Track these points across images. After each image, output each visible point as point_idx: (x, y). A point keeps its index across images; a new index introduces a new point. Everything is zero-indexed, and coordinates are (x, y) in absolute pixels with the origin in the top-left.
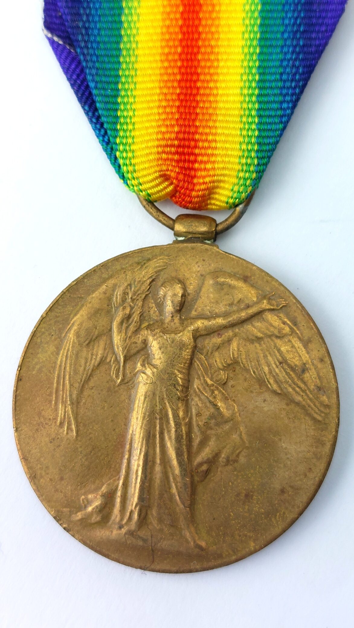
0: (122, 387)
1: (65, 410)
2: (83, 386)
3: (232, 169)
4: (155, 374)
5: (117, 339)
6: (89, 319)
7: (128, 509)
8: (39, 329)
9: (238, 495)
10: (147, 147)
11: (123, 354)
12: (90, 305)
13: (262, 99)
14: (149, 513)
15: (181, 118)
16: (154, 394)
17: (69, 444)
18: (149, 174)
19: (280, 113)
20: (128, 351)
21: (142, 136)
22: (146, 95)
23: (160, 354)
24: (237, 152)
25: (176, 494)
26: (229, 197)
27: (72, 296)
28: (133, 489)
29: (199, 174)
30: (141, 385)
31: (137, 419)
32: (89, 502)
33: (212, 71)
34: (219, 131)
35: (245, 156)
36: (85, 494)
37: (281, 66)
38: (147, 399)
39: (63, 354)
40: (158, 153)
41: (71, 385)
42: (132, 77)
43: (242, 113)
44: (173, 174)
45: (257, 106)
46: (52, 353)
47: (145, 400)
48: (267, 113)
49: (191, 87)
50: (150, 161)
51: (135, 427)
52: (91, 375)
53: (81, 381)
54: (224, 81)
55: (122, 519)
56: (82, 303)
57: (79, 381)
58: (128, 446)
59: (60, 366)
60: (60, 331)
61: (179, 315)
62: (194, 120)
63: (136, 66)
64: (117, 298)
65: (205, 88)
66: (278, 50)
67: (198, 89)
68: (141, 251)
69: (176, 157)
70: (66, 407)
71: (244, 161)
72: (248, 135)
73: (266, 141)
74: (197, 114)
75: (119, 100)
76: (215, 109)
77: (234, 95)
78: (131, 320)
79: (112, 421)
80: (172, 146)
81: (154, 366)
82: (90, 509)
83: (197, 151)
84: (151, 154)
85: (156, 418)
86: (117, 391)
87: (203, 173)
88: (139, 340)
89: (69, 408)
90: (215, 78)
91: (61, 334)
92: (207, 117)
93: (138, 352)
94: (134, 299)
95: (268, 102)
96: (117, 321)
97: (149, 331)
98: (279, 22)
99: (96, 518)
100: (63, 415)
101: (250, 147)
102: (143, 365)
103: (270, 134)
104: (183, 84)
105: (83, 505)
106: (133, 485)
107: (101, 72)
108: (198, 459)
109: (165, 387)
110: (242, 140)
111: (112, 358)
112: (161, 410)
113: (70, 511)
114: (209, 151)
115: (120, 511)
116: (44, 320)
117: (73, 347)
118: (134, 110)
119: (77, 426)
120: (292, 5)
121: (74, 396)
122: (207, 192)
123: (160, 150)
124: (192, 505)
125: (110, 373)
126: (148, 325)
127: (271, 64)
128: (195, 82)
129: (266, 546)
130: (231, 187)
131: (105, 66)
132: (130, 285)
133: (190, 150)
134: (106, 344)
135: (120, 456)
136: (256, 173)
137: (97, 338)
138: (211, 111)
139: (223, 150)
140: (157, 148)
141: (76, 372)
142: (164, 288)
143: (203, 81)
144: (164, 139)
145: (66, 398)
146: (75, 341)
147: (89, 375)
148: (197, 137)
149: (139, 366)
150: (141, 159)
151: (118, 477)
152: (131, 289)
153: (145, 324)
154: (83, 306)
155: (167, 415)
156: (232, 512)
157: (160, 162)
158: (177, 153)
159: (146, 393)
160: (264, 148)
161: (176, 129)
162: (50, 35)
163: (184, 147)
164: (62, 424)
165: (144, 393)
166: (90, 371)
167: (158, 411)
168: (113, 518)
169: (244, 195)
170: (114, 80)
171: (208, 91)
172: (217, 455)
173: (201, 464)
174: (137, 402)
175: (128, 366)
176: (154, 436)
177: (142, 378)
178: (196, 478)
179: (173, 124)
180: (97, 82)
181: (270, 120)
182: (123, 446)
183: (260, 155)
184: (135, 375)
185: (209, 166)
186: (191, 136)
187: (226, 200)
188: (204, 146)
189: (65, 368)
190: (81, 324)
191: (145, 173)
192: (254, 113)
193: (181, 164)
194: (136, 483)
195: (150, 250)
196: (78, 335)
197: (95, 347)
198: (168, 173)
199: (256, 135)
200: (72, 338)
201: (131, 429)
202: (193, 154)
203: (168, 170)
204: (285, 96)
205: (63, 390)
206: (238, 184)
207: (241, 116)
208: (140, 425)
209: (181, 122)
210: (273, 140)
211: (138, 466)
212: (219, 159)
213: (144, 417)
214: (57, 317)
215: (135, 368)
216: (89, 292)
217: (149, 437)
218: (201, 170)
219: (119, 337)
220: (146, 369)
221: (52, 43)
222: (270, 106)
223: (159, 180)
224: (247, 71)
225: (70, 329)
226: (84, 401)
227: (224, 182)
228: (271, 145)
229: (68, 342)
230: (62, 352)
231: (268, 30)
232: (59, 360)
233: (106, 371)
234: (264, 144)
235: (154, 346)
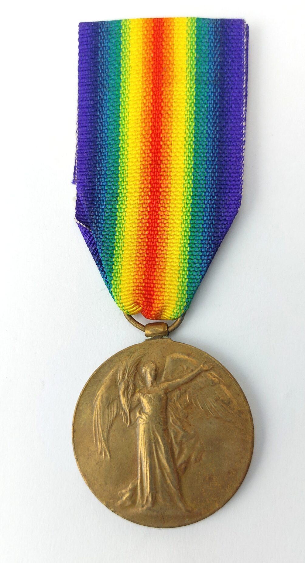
0: (131, 427)
1: (102, 445)
2: (109, 430)
3: (173, 300)
4: (148, 418)
5: (123, 401)
6: (106, 391)
7: (145, 495)
8: (80, 402)
9: (205, 478)
10: (128, 287)
11: (128, 409)
12: (106, 384)
13: (190, 261)
14: (157, 495)
15: (146, 271)
16: (149, 429)
17: (107, 464)
18: (129, 302)
19: (200, 269)
20: (131, 407)
21: (125, 280)
22: (128, 258)
23: (148, 406)
24: (176, 291)
25: (170, 483)
26: (171, 315)
27: (95, 380)
28: (146, 484)
29: (155, 301)
30: (141, 425)
31: (142, 444)
32: (123, 495)
33: (164, 245)
34: (167, 279)
35: (181, 293)
36: (121, 490)
37: (202, 243)
38: (145, 433)
39: (95, 414)
40: (134, 290)
41: (103, 431)
42: (121, 247)
43: (180, 268)
44: (141, 302)
45: (188, 265)
46: (89, 414)
47: (144, 433)
48: (193, 269)
49: (153, 253)
50: (129, 294)
51: (141, 449)
52: (112, 423)
53: (108, 427)
54: (171, 250)
55: (143, 502)
56: (101, 383)
57: (107, 427)
58: (139, 460)
59: (95, 420)
60: (92, 400)
61: (155, 382)
62: (154, 272)
63: (123, 241)
64: (119, 377)
65: (160, 254)
66: (200, 234)
67: (157, 254)
68: (129, 348)
69: (143, 292)
70: (102, 443)
71: (180, 296)
72: (183, 281)
73: (193, 285)
74: (155, 269)
75: (114, 260)
76: (165, 265)
77: (175, 258)
78: (129, 389)
79: (128, 447)
80: (141, 286)
81: (147, 414)
82: (124, 498)
83: (154, 289)
84: (130, 290)
85: (152, 443)
86: (128, 431)
87: (158, 302)
88: (135, 399)
89: (104, 444)
90: (166, 248)
91: (92, 403)
92: (160, 270)
93: (136, 406)
94: (129, 377)
95: (194, 263)
96: (122, 391)
97: (140, 394)
98: (201, 218)
99: (128, 503)
100: (101, 448)
101: (183, 288)
102: (140, 414)
103: (195, 281)
104: (149, 252)
105: (120, 497)
106: (146, 482)
107: (104, 244)
108: (179, 462)
109: (154, 425)
110: (179, 284)
111: (122, 412)
112: (154, 438)
113: (114, 501)
114: (161, 290)
115: (141, 497)
116: (82, 396)
117: (100, 409)
118: (122, 266)
119: (110, 453)
120: (209, 209)
121: (105, 436)
122: (160, 312)
123: (134, 288)
124: (180, 488)
125: (123, 421)
126: (139, 390)
127: (196, 242)
128: (155, 250)
129: (225, 504)
130: (172, 310)
131: (107, 241)
132: (125, 369)
133: (151, 289)
134: (117, 404)
135: (136, 466)
136: (186, 302)
137: (112, 401)
138: (163, 267)
139: (168, 289)
140: (133, 287)
141: (104, 423)
142: (144, 368)
143: (160, 250)
144: (137, 282)
145: (101, 438)
146: (101, 405)
147: (111, 423)
148: (155, 281)
149: (138, 414)
150: (124, 293)
151: (136, 479)
152: (126, 371)
153: (138, 390)
154: (102, 385)
155: (158, 440)
156: (203, 488)
157: (134, 295)
158: (144, 290)
159: (144, 429)
160: (191, 289)
161: (144, 277)
162: (78, 222)
163: (148, 287)
164: (101, 453)
165: (143, 430)
166: (111, 421)
167: (153, 439)
168: (138, 501)
169: (179, 315)
170: (111, 248)
171: (161, 256)
172: (189, 458)
173: (181, 465)
174: (140, 435)
175: (131, 415)
176: (153, 453)
177: (141, 421)
178: (180, 473)
179: (142, 274)
180: (102, 250)
181: (195, 273)
182: (137, 460)
183: (189, 293)
184: (137, 420)
185: (161, 298)
186: (151, 281)
187: (170, 316)
188: (158, 287)
189: (98, 421)
190: (102, 396)
191: (126, 301)
192: (186, 269)
193: (146, 296)
194: (147, 481)
195: (133, 347)
196: (102, 401)
197: (112, 407)
198: (139, 301)
199: (187, 281)
200: (99, 404)
201: (139, 450)
202: (152, 291)
203: (138, 300)
204: (203, 260)
205: (99, 434)
206: (176, 308)
207: (179, 271)
208: (144, 447)
209: (146, 273)
210: (196, 285)
211: (147, 471)
212: (166, 294)
213: (145, 444)
214: (88, 393)
215: (136, 416)
216: (104, 376)
217: (150, 454)
218: (156, 299)
219: (124, 400)
220: (142, 416)
221: (80, 226)
222: (195, 265)
223: (134, 305)
224: (183, 245)
225: (97, 399)
226: (111, 438)
227: (169, 306)
228: (195, 287)
229: (97, 407)
230: (94, 412)
231: (195, 223)
232: (94, 417)
233: (120, 420)
234: (191, 286)
235: (145, 402)
